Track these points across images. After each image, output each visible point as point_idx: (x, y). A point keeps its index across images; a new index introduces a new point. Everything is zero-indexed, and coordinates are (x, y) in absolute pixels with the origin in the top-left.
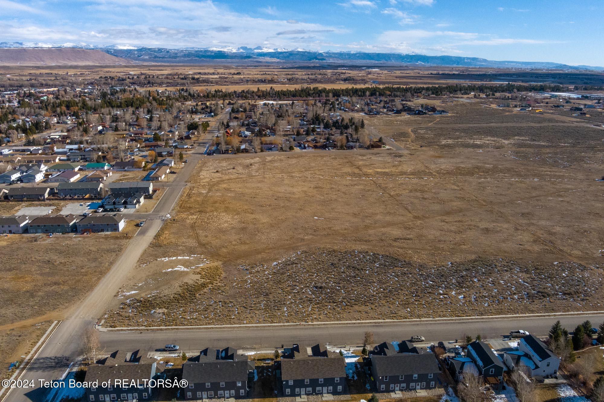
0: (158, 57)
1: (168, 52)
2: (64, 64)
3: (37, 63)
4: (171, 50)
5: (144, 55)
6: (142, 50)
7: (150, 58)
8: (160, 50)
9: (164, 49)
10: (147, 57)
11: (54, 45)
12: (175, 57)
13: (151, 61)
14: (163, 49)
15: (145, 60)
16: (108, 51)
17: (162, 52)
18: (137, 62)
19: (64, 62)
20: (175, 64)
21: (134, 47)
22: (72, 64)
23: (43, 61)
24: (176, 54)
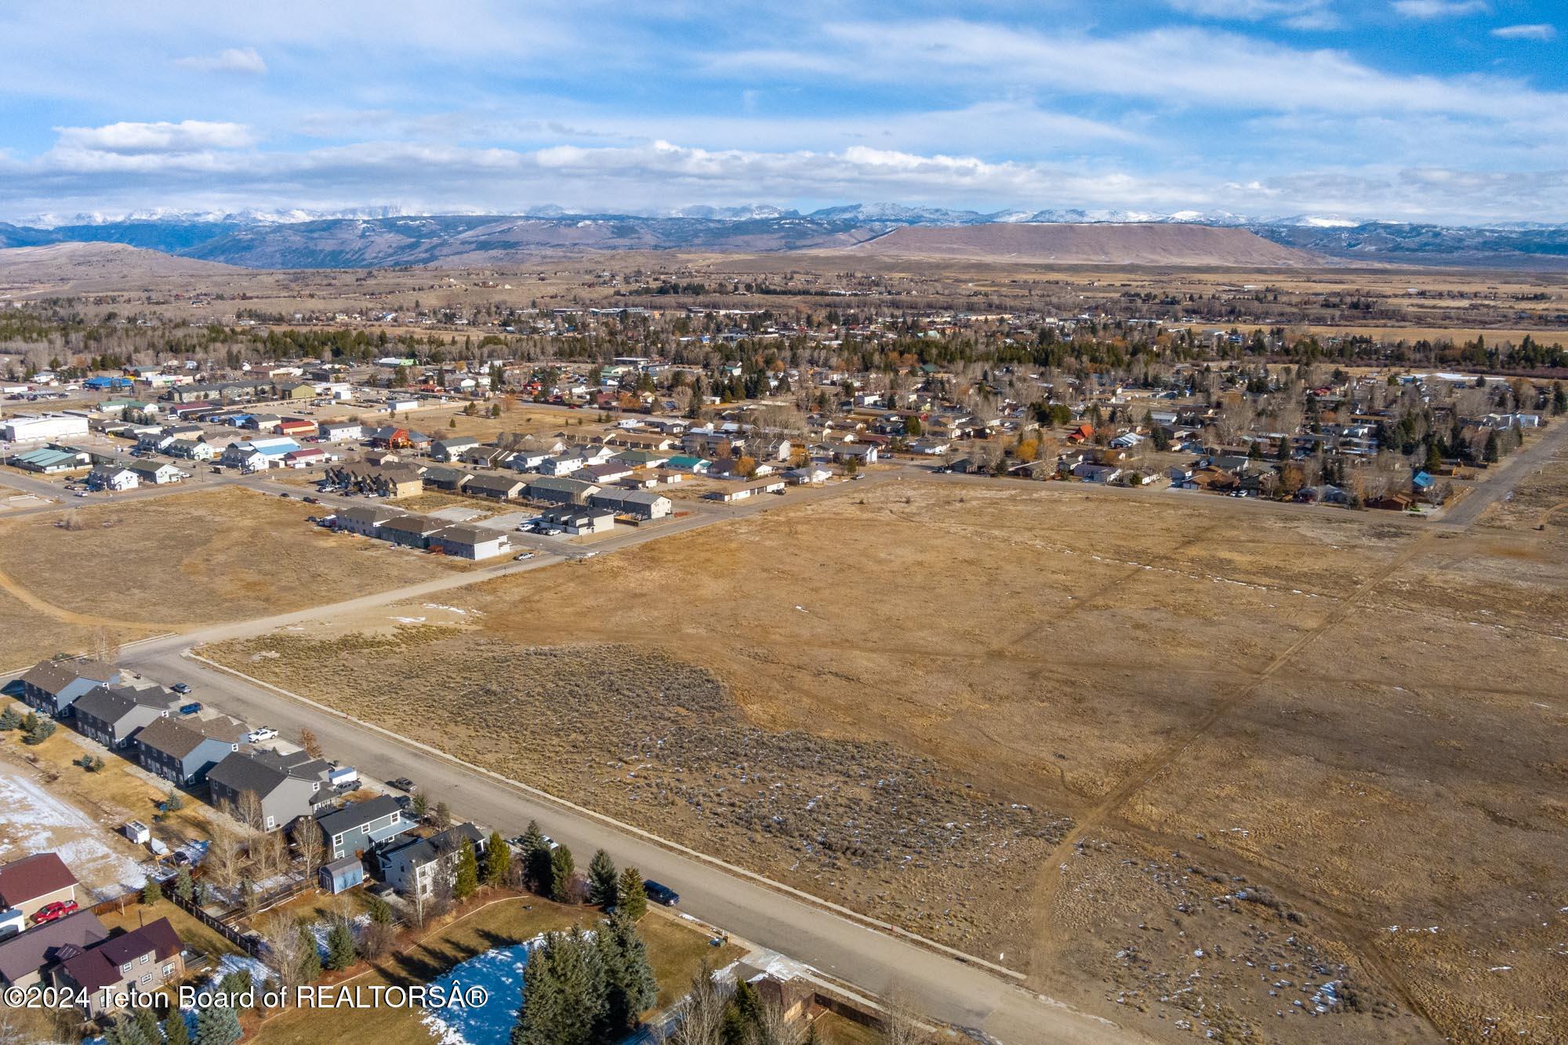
0: (1402, 248)
1: (1437, 235)
2: (1153, 261)
3: (1092, 257)
4: (1448, 229)
5: (1365, 241)
6: (1367, 229)
7: (1381, 250)
8: (1416, 230)
9: (1427, 226)
10: (1373, 248)
11: (1154, 216)
12: (1451, 250)
13: (1381, 260)
14: (1423, 227)
15: (1362, 256)
16: (1272, 233)
17: (1419, 234)
18: (1337, 259)
19: (1152, 257)
20: (1443, 268)
21: (1353, 221)
22: (1169, 261)
23: (1106, 254)
24: (1461, 240)
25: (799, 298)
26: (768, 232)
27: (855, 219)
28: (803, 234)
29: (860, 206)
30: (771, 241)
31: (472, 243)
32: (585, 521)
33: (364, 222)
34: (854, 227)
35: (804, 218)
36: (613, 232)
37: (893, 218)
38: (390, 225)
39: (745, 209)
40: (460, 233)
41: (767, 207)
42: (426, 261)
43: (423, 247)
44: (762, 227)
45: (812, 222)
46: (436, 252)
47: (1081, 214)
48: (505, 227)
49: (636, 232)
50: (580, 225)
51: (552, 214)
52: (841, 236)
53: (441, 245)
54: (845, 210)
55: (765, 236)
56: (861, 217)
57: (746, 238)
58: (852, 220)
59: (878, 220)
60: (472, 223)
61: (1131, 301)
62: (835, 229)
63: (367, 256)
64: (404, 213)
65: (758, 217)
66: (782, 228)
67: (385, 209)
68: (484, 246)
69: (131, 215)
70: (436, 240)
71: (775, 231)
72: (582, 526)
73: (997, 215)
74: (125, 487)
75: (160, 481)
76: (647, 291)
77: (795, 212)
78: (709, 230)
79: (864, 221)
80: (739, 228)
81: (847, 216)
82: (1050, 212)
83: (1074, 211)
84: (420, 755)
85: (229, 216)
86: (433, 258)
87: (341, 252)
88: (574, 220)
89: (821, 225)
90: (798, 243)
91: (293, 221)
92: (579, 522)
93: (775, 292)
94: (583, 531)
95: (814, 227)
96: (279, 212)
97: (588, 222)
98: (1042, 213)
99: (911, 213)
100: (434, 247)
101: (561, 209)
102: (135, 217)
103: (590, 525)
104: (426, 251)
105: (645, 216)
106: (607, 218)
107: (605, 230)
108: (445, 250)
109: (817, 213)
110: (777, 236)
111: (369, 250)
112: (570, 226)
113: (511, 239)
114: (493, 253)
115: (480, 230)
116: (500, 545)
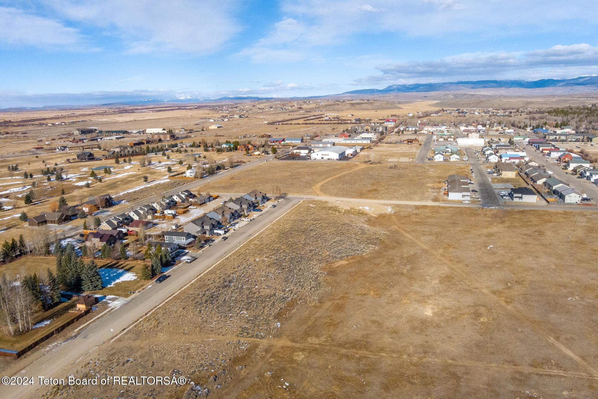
72: (516, 197)
92: (515, 195)
94: (516, 200)
103: (521, 197)
116: (463, 196)
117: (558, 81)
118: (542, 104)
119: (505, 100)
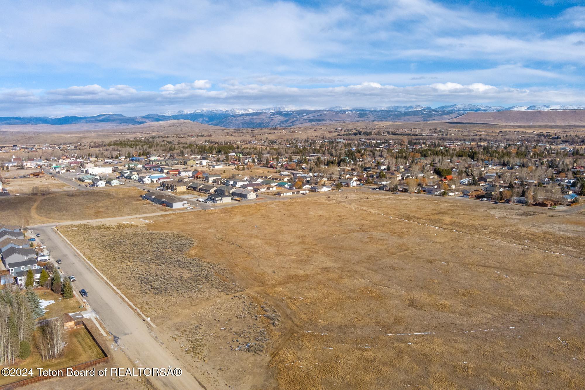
25: (406, 136)
26: (417, 115)
27: (453, 110)
28: (431, 116)
29: (456, 105)
30: (418, 118)
31: (307, 120)
32: (220, 198)
33: (271, 113)
34: (452, 113)
35: (432, 110)
36: (358, 116)
37: (469, 109)
38: (279, 113)
39: (410, 107)
40: (304, 116)
41: (419, 106)
42: (290, 126)
43: (290, 121)
44: (416, 113)
45: (435, 111)
46: (294, 123)
47: (548, 107)
48: (319, 114)
49: (367, 115)
50: (347, 113)
51: (338, 109)
52: (446, 116)
53: (296, 120)
54: (450, 107)
55: (416, 117)
56: (456, 109)
57: (408, 117)
58: (452, 110)
59: (462, 110)
60: (308, 112)
61: (539, 138)
62: (444, 113)
63: (270, 125)
64: (286, 110)
65: (415, 110)
66: (423, 113)
67: (280, 108)
68: (311, 121)
69: (196, 111)
70: (295, 119)
71: (421, 115)
72: (218, 200)
73: (512, 108)
74: (100, 186)
75: (113, 185)
76: (350, 134)
77: (430, 108)
78: (395, 115)
79: (457, 111)
80: (406, 114)
81: (450, 109)
82: (534, 106)
83: (545, 106)
84: (76, 255)
85: (227, 111)
86: (293, 125)
87: (262, 123)
88: (345, 111)
89: (438, 112)
90: (428, 119)
91: (248, 113)
93: (397, 134)
94: (218, 202)
95: (436, 113)
96: (244, 109)
97: (349, 112)
98: (531, 107)
99: (476, 108)
100: (294, 121)
101: (341, 107)
102: (197, 112)
103: (221, 200)
104: (291, 123)
105: (373, 110)
106: (357, 111)
107: (355, 115)
108: (297, 122)
109: (439, 108)
110: (420, 116)
111: (272, 122)
112: (342, 113)
113: (321, 118)
114: (313, 123)
115: (311, 115)
116: (183, 204)
117: (81, 118)
118: (94, 138)
119: (56, 136)
